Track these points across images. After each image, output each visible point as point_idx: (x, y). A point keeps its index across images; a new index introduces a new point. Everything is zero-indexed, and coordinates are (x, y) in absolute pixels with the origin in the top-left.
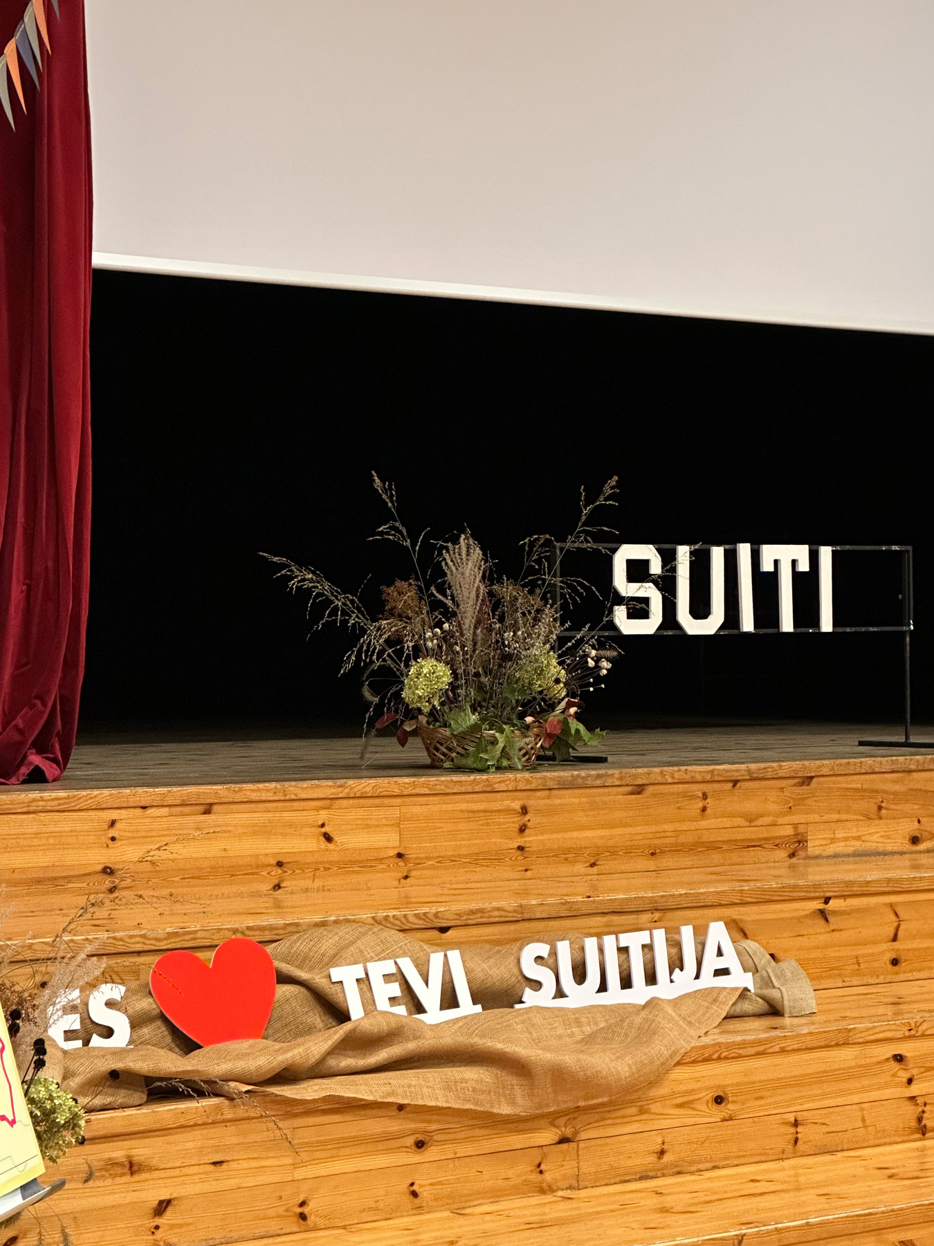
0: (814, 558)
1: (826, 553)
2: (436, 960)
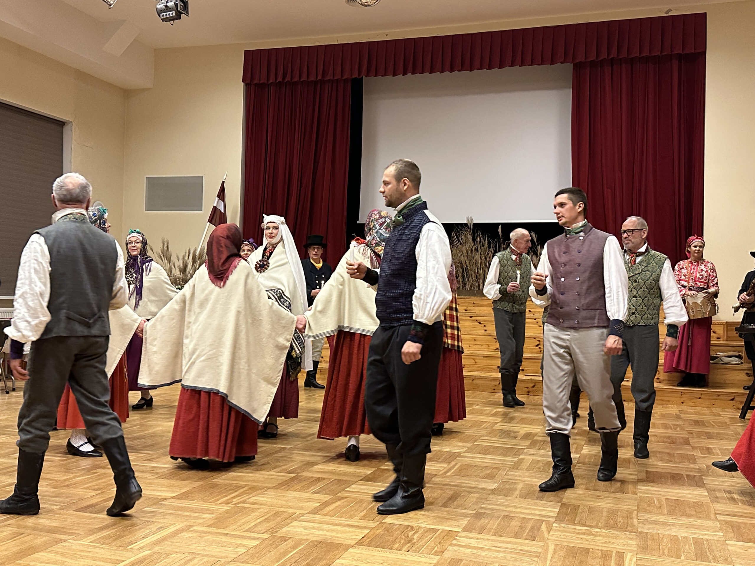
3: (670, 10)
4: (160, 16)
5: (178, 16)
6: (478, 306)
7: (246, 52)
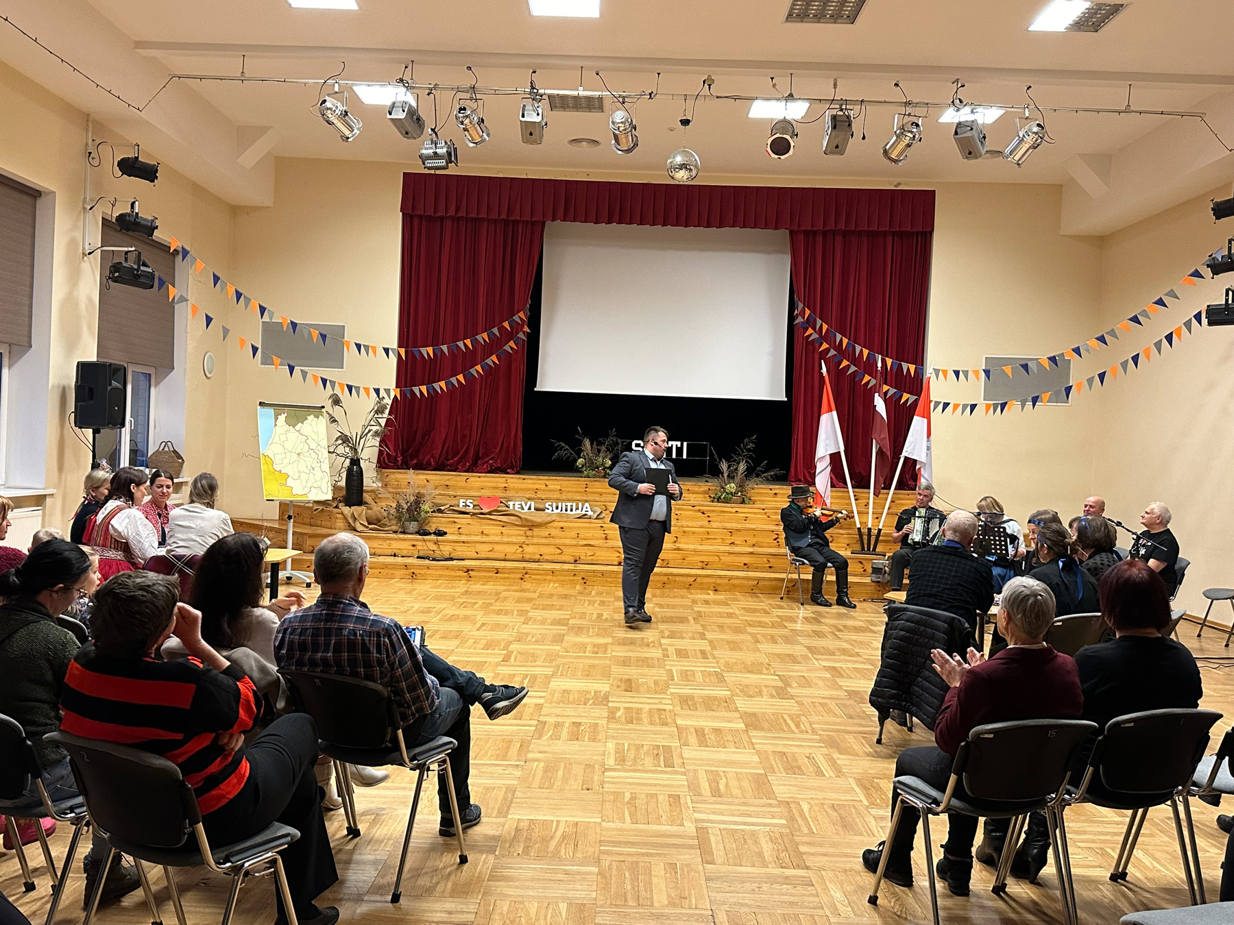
0: (682, 445)
1: (685, 444)
2: (529, 503)
3: (899, 184)
4: (424, 164)
5: (447, 166)
6: (693, 493)
7: (407, 176)
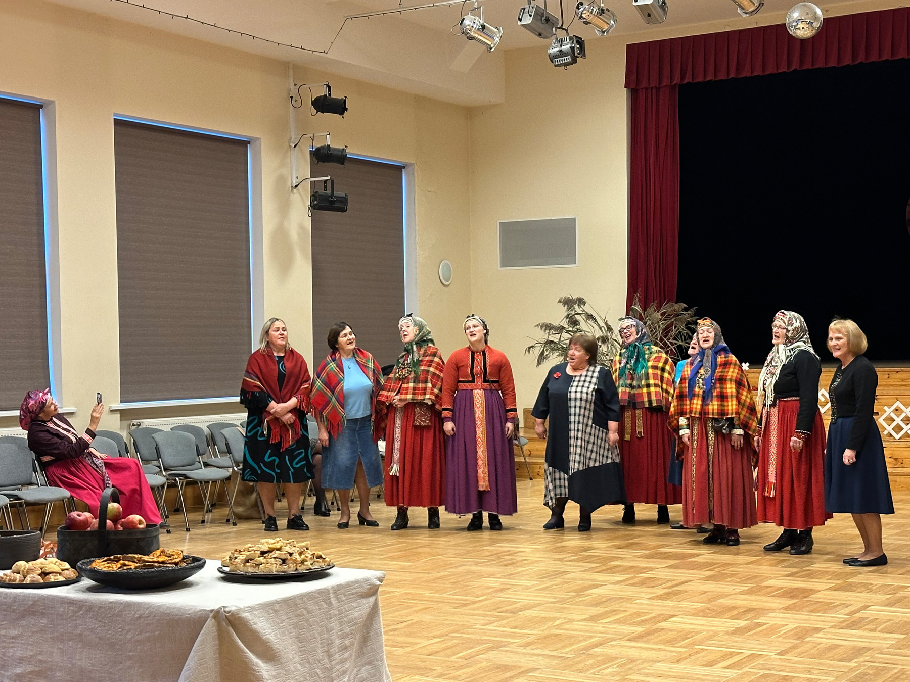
4: (552, 62)
5: (574, 60)
7: (629, 47)
